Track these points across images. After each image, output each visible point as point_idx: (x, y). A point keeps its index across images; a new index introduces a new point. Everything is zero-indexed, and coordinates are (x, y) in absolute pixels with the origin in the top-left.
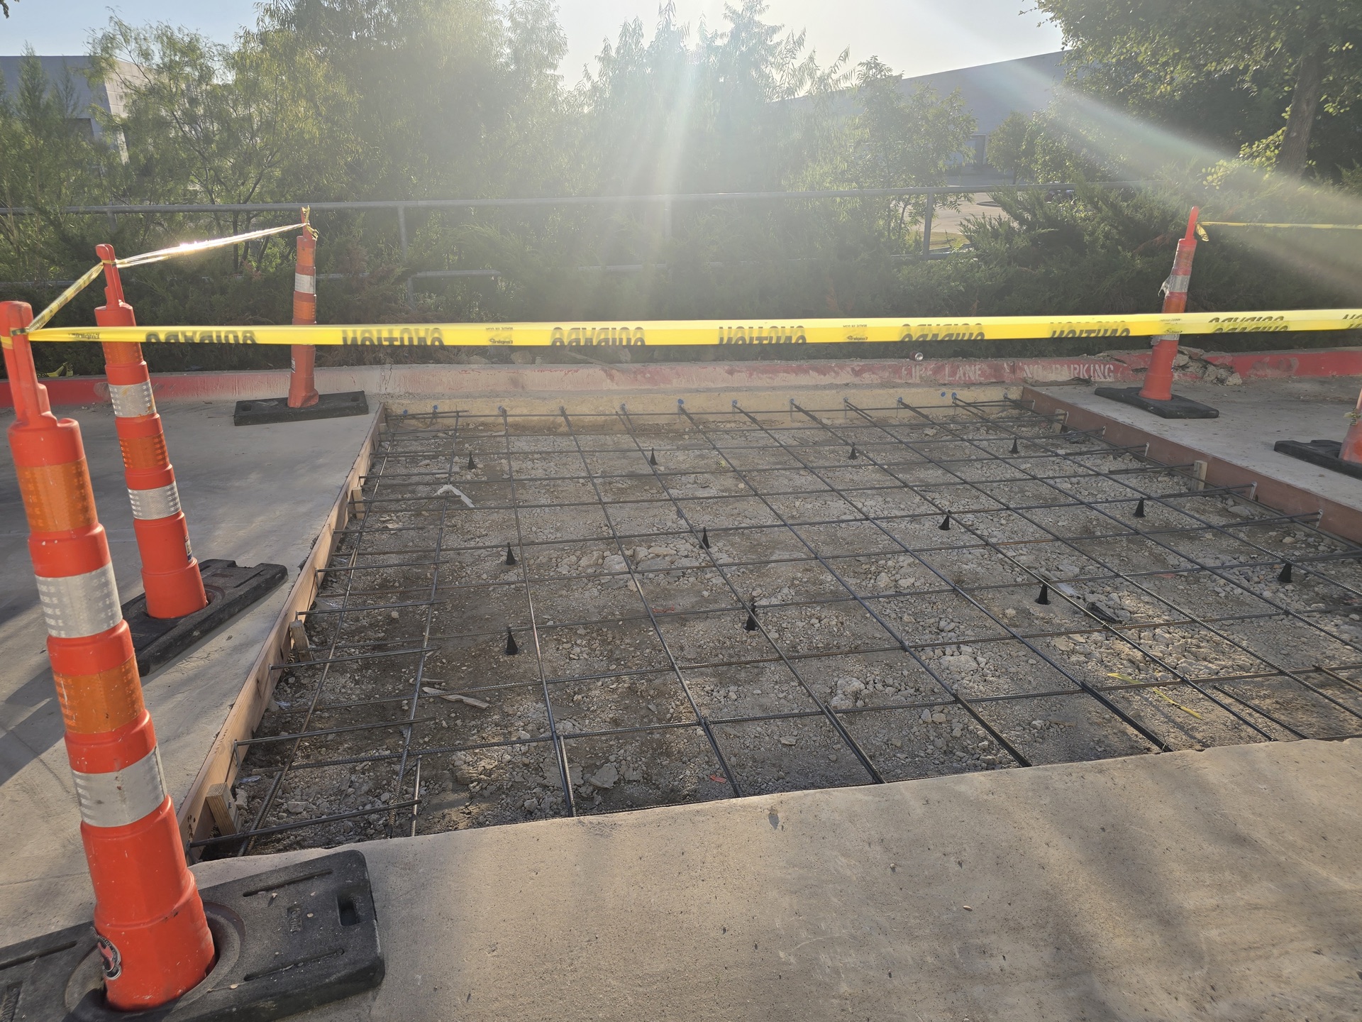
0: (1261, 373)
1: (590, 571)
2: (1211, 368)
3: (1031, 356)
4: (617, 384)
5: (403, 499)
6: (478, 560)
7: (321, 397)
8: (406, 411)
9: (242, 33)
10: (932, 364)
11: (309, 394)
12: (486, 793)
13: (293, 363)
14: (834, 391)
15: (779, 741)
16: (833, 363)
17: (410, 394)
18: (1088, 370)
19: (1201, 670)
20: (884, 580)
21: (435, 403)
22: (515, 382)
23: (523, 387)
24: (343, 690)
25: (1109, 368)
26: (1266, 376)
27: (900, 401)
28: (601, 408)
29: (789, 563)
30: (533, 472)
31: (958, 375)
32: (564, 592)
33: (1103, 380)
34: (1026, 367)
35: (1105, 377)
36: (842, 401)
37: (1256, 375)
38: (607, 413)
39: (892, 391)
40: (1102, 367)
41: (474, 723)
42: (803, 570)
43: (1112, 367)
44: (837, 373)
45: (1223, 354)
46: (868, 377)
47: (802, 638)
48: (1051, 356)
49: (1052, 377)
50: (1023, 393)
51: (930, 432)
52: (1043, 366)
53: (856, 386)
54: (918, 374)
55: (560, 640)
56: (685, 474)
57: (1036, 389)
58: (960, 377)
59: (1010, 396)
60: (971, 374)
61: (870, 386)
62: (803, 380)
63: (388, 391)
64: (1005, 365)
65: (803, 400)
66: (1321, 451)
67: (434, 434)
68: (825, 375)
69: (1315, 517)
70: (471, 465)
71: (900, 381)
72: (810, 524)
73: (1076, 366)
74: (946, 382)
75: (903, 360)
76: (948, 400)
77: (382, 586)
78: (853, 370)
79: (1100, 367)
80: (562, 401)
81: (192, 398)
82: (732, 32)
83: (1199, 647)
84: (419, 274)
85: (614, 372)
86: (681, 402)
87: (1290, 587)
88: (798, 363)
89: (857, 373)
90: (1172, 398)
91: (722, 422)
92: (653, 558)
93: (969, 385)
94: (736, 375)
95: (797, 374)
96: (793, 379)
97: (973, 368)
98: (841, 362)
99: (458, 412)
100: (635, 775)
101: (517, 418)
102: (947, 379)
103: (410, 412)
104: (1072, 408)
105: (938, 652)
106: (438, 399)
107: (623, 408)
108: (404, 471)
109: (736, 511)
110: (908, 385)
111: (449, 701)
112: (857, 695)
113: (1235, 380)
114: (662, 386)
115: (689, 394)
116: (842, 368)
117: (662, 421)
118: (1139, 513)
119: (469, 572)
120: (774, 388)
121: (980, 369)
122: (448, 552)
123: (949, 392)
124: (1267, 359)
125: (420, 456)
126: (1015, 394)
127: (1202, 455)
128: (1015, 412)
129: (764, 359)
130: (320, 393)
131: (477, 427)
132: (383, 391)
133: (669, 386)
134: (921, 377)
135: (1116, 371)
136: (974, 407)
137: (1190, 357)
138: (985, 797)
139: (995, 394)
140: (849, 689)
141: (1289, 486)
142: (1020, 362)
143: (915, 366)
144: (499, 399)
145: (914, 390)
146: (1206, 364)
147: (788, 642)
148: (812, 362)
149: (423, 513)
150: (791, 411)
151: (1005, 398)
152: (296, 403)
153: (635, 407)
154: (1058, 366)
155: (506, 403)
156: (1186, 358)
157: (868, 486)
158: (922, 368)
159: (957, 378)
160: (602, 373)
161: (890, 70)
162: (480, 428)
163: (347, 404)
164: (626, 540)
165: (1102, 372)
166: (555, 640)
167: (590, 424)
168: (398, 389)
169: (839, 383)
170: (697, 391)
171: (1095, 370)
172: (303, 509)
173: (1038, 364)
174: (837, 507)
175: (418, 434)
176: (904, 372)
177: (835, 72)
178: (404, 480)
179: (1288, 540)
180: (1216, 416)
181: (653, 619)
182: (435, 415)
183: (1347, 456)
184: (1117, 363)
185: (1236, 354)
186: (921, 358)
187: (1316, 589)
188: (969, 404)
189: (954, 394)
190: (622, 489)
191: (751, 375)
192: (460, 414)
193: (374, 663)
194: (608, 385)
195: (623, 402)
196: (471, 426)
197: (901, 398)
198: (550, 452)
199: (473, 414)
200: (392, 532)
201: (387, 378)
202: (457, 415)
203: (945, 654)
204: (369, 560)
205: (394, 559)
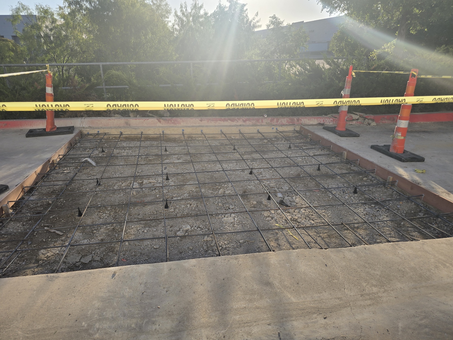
0: (384, 121)
1: (124, 188)
2: (366, 120)
3: (304, 116)
4: (162, 124)
5: (75, 162)
6: (89, 184)
7: (57, 128)
8: (88, 133)
9: (58, 7)
10: (270, 118)
11: (52, 127)
12: (43, 264)
13: (47, 117)
14: (236, 127)
15: (153, 247)
16: (236, 118)
17: (90, 127)
18: (324, 121)
19: (308, 223)
20: (221, 191)
21: (98, 130)
22: (127, 123)
23: (129, 125)
24: (17, 228)
25: (331, 120)
26: (385, 123)
27: (258, 131)
28: (155, 132)
29: (191, 185)
30: (123, 154)
31: (279, 122)
32: (111, 195)
33: (329, 124)
34: (302, 119)
35: (329, 123)
36: (238, 130)
37: (382, 122)
38: (158, 134)
39: (255, 127)
40: (329, 119)
41: (55, 240)
42: (196, 188)
43: (332, 119)
44: (237, 121)
45: (371, 115)
46: (248, 123)
47: (181, 211)
48: (311, 116)
49: (311, 123)
50: (300, 128)
51: (266, 141)
52: (308, 119)
53: (243, 125)
54: (265, 122)
55: (100, 212)
56: (175, 155)
57: (304, 127)
58: (280, 123)
59: (296, 129)
60: (283, 122)
61: (248, 126)
62: (226, 123)
63: (83, 126)
64: (295, 119)
65: (225, 130)
66: (384, 149)
67: (96, 140)
68: (233, 122)
69: (374, 171)
70: (103, 151)
71: (259, 124)
72: (207, 172)
73: (320, 119)
74: (275, 124)
75: (260, 117)
76: (275, 130)
77: (52, 192)
78: (243, 120)
79: (328, 120)
80: (142, 130)
81: (16, 128)
82: (229, 6)
83: (312, 215)
84: (98, 87)
85: (161, 120)
86: (183, 130)
87: (356, 195)
88: (224, 118)
89: (244, 121)
90: (346, 130)
91: (198, 137)
92: (148, 183)
93: (283, 125)
94: (203, 122)
95: (224, 121)
96: (222, 123)
97: (284, 120)
98: (239, 117)
99: (106, 133)
100: (98, 259)
101: (127, 135)
102: (275, 123)
103: (90, 133)
104: (313, 133)
105: (223, 216)
106: (99, 129)
107: (163, 132)
108: (80, 153)
109: (184, 168)
110: (262, 125)
111: (51, 232)
112: (187, 231)
113: (374, 124)
114: (178, 125)
115: (186, 128)
116: (239, 119)
117: (177, 136)
118: (319, 169)
119: (83, 188)
120: (215, 126)
121: (286, 120)
122: (80, 181)
123: (275, 128)
124: (386, 117)
125: (88, 148)
126: (298, 128)
127: (345, 150)
128: (297, 135)
129: (214, 116)
130: (57, 127)
131: (112, 138)
132: (81, 126)
133: (180, 125)
134: (266, 123)
135: (333, 121)
136: (282, 133)
137: (360, 116)
138: (191, 268)
139: (291, 128)
140: (185, 229)
141: (368, 161)
142: (300, 118)
143: (264, 119)
144: (120, 129)
145: (263, 127)
146: (365, 118)
147: (176, 213)
148: (229, 117)
149: (78, 167)
150: (221, 134)
151: (294, 130)
152: (48, 130)
153: (167, 132)
154: (313, 119)
155: (122, 130)
156: (358, 116)
157: (234, 159)
158: (266, 120)
159: (279, 123)
160: (157, 121)
161: (280, 19)
162: (114, 139)
163: (66, 130)
164: (142, 177)
165: (329, 121)
166: (99, 211)
167: (152, 137)
168: (87, 125)
169: (238, 124)
170: (189, 127)
171: (326, 120)
172: (30, 166)
173: (306, 118)
174: (218, 167)
175: (91, 141)
176: (260, 121)
177: (254, 20)
178: (79, 156)
179: (365, 179)
180: (359, 136)
181: (135, 204)
182: (98, 134)
183: (392, 150)
184: (334, 118)
185: (375, 115)
186: (266, 116)
187: (365, 196)
188: (280, 132)
189: (277, 128)
190: (151, 159)
191: (208, 121)
192: (106, 134)
193: (33, 219)
194: (159, 124)
195: (163, 130)
196: (110, 138)
197: (258, 130)
198: (132, 147)
199: (111, 134)
200: (65, 174)
201: (83, 122)
202: (105, 134)
203: (225, 217)
204: (52, 183)
205: (61, 183)
